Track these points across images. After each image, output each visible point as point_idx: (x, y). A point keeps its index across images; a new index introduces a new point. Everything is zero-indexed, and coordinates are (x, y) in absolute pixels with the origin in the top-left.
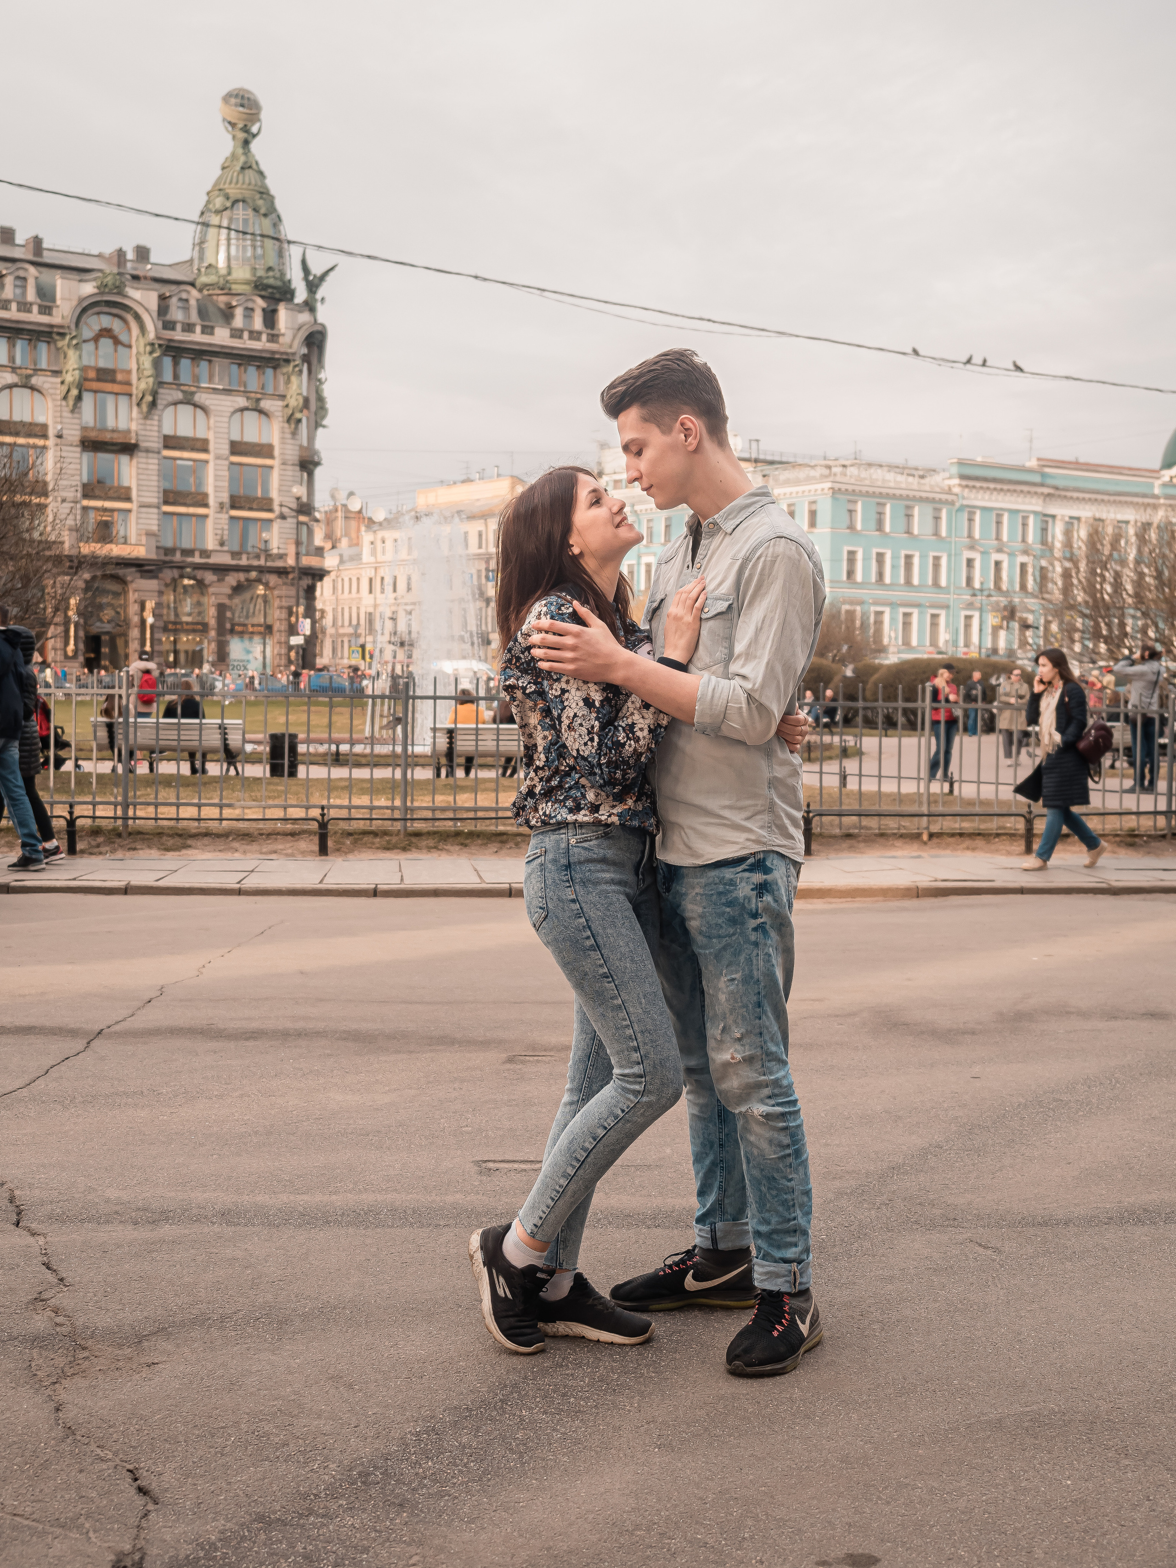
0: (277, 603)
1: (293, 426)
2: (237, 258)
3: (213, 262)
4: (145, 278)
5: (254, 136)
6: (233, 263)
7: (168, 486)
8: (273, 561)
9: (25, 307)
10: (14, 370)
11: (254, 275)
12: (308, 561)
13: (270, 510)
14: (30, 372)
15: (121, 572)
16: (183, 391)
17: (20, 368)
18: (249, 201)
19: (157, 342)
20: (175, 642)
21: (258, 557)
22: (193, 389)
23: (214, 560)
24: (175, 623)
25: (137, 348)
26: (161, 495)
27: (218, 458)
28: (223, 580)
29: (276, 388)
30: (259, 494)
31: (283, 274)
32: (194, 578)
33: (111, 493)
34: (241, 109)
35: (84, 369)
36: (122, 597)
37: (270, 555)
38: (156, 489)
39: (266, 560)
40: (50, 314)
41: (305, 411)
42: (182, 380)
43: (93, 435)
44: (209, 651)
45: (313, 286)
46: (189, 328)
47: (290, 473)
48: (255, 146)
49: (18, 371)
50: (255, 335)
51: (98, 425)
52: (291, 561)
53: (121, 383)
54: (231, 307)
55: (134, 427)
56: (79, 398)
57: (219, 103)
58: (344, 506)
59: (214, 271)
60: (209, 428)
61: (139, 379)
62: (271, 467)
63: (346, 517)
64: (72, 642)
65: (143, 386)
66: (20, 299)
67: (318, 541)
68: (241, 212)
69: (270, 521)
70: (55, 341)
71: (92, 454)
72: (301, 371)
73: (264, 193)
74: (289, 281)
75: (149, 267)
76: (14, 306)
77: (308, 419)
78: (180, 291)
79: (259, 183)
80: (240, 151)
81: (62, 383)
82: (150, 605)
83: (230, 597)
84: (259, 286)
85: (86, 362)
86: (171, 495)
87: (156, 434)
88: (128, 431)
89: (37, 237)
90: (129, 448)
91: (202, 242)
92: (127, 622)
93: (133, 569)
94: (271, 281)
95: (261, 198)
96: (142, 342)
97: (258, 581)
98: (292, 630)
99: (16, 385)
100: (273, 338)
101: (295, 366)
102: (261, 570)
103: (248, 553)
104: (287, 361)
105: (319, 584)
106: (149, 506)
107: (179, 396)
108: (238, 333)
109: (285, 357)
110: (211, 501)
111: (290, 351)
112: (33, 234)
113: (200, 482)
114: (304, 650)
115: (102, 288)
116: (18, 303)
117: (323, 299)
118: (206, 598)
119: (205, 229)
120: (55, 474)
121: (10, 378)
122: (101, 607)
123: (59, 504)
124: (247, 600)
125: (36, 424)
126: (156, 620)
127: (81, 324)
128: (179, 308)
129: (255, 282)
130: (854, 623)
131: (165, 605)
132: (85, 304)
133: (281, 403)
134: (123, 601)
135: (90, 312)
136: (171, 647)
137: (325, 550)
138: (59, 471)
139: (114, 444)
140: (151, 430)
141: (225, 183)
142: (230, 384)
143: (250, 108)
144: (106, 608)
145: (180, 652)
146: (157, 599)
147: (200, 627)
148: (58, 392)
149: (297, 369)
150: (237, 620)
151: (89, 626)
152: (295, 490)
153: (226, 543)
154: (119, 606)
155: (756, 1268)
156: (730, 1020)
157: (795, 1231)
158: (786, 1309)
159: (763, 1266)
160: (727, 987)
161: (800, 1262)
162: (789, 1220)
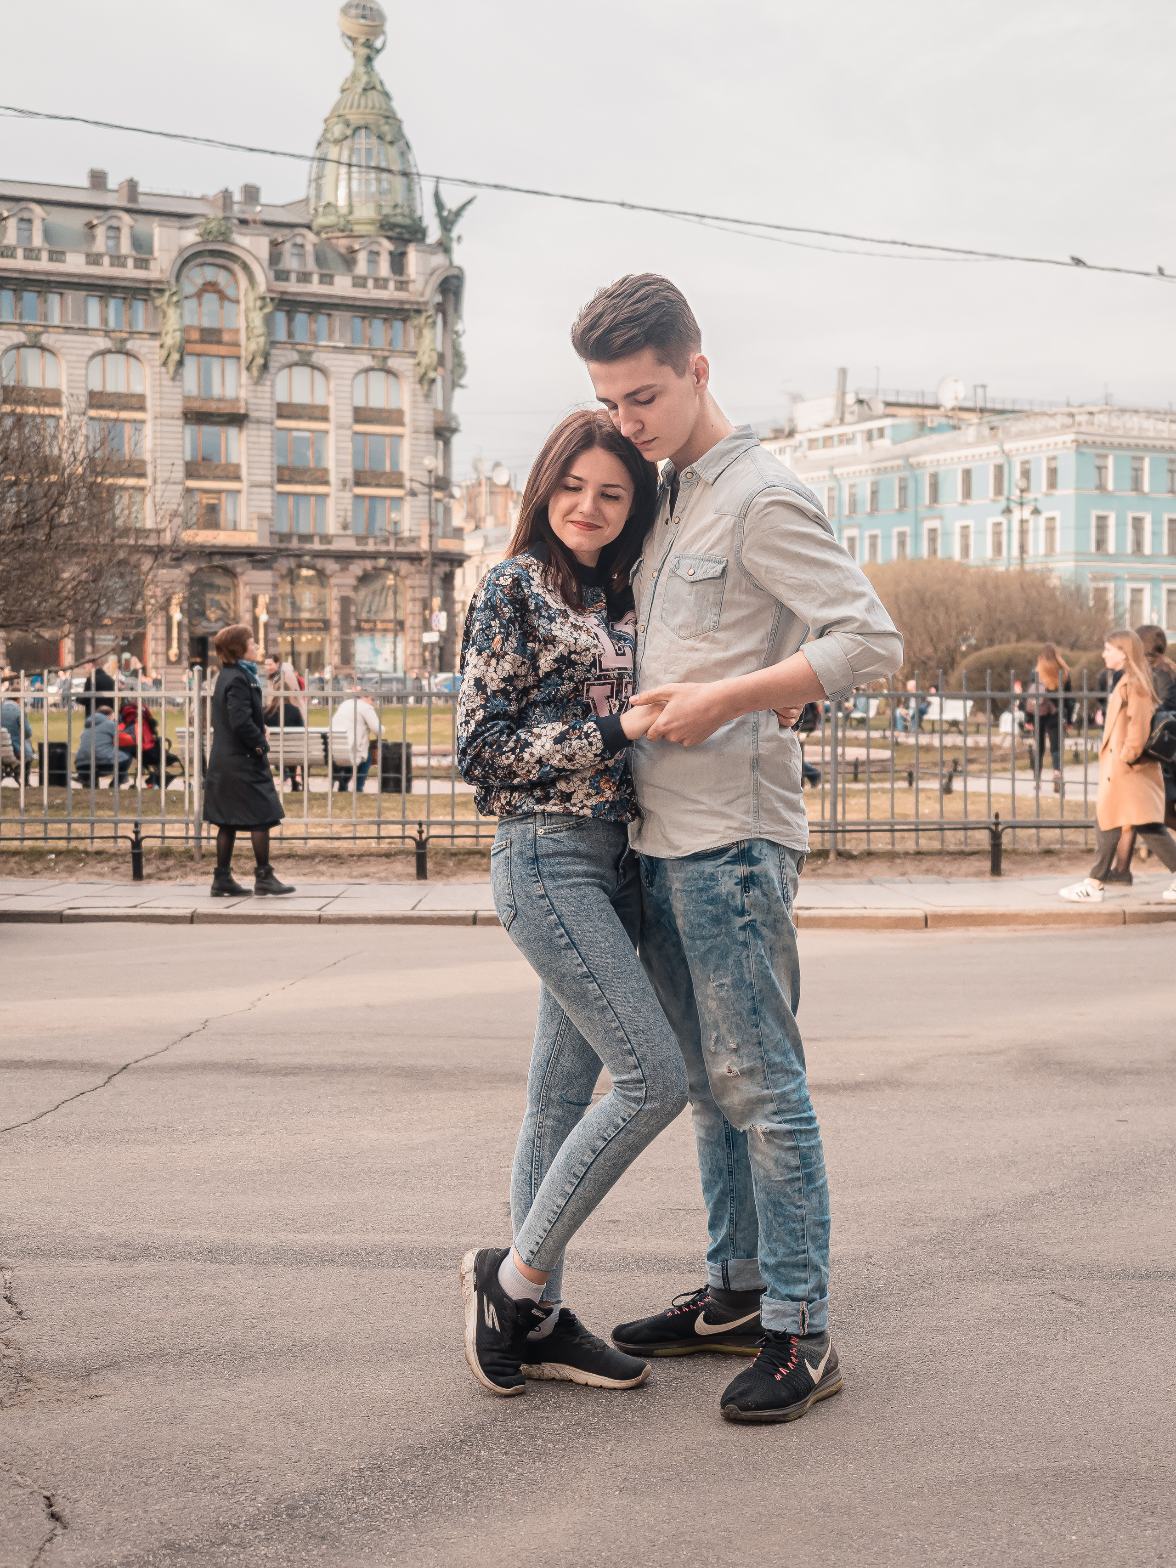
0: (409, 594)
1: (426, 387)
2: (359, 194)
3: (332, 200)
4: (255, 222)
5: (378, 51)
6: (355, 200)
7: (282, 461)
8: (404, 545)
9: (118, 260)
10: (107, 333)
11: (379, 213)
12: (446, 545)
13: (401, 486)
14: (124, 335)
15: (229, 562)
16: (299, 352)
17: (114, 331)
18: (372, 127)
19: (269, 295)
20: (293, 643)
21: (386, 541)
22: (310, 348)
23: (338, 545)
24: (293, 621)
25: (246, 303)
26: (275, 472)
27: (340, 427)
28: (347, 569)
29: (405, 343)
30: (388, 468)
31: (412, 211)
32: (313, 567)
33: (218, 472)
34: (362, 21)
35: (185, 330)
36: (232, 593)
37: (401, 539)
38: (269, 466)
39: (396, 545)
40: (147, 268)
41: (440, 370)
42: (298, 338)
43: (196, 405)
44: (332, 655)
45: (447, 223)
46: (305, 277)
47: (423, 442)
48: (379, 63)
49: (112, 335)
50: (381, 283)
51: (203, 395)
52: (424, 546)
53: (228, 344)
54: (354, 252)
55: (243, 394)
56: (181, 363)
57: (337, 16)
58: (489, 479)
59: (332, 210)
60: (329, 393)
61: (248, 339)
62: (401, 436)
63: (491, 493)
64: (175, 644)
65: (253, 346)
66: (113, 253)
67: (458, 519)
68: (363, 141)
69: (400, 499)
70: (153, 299)
71: (195, 427)
72: (434, 323)
73: (390, 117)
74: (420, 218)
75: (259, 208)
76: (106, 260)
77: (443, 378)
78: (294, 236)
79: (384, 106)
80: (362, 69)
81: (162, 346)
82: (263, 600)
83: (356, 589)
84: (386, 226)
85: (188, 322)
86: (286, 472)
87: (268, 402)
88: (237, 400)
89: (131, 180)
90: (237, 420)
93: (244, 560)
94: (399, 220)
95: (387, 123)
96: (251, 296)
97: (388, 569)
98: (426, 627)
99: (109, 351)
100: (402, 285)
101: (429, 317)
102: (391, 556)
103: (375, 537)
104: (419, 312)
105: (458, 572)
106: (261, 486)
107: (294, 356)
108: (361, 281)
109: (415, 307)
110: (333, 478)
111: (421, 299)
112: (127, 177)
113: (319, 456)
114: (442, 649)
115: (206, 235)
116: (111, 257)
117: (459, 238)
118: (327, 591)
119: (322, 163)
120: (153, 451)
121: (103, 343)
122: (208, 604)
123: (159, 486)
124: (374, 593)
125: (133, 396)
126: (270, 618)
127: (183, 279)
128: (293, 254)
129: (381, 221)
130: (1107, 603)
131: (280, 600)
132: (186, 255)
133: (411, 361)
134: (232, 597)
135: (192, 263)
136: (288, 649)
137: (466, 531)
138: (159, 448)
139: (220, 415)
140: (263, 398)
141: (345, 108)
142: (353, 341)
143: (373, 20)
144: (212, 606)
145: (299, 654)
146: (271, 593)
147: (321, 625)
148: (157, 357)
149: (430, 321)
150: (364, 616)
151: (194, 626)
152: (430, 462)
153: (350, 526)
154: (227, 604)
155: (764, 1307)
156: (723, 1029)
157: (805, 1266)
158: (794, 1351)
159: (769, 1304)
160: (717, 993)
161: (810, 1302)
162: (797, 1253)
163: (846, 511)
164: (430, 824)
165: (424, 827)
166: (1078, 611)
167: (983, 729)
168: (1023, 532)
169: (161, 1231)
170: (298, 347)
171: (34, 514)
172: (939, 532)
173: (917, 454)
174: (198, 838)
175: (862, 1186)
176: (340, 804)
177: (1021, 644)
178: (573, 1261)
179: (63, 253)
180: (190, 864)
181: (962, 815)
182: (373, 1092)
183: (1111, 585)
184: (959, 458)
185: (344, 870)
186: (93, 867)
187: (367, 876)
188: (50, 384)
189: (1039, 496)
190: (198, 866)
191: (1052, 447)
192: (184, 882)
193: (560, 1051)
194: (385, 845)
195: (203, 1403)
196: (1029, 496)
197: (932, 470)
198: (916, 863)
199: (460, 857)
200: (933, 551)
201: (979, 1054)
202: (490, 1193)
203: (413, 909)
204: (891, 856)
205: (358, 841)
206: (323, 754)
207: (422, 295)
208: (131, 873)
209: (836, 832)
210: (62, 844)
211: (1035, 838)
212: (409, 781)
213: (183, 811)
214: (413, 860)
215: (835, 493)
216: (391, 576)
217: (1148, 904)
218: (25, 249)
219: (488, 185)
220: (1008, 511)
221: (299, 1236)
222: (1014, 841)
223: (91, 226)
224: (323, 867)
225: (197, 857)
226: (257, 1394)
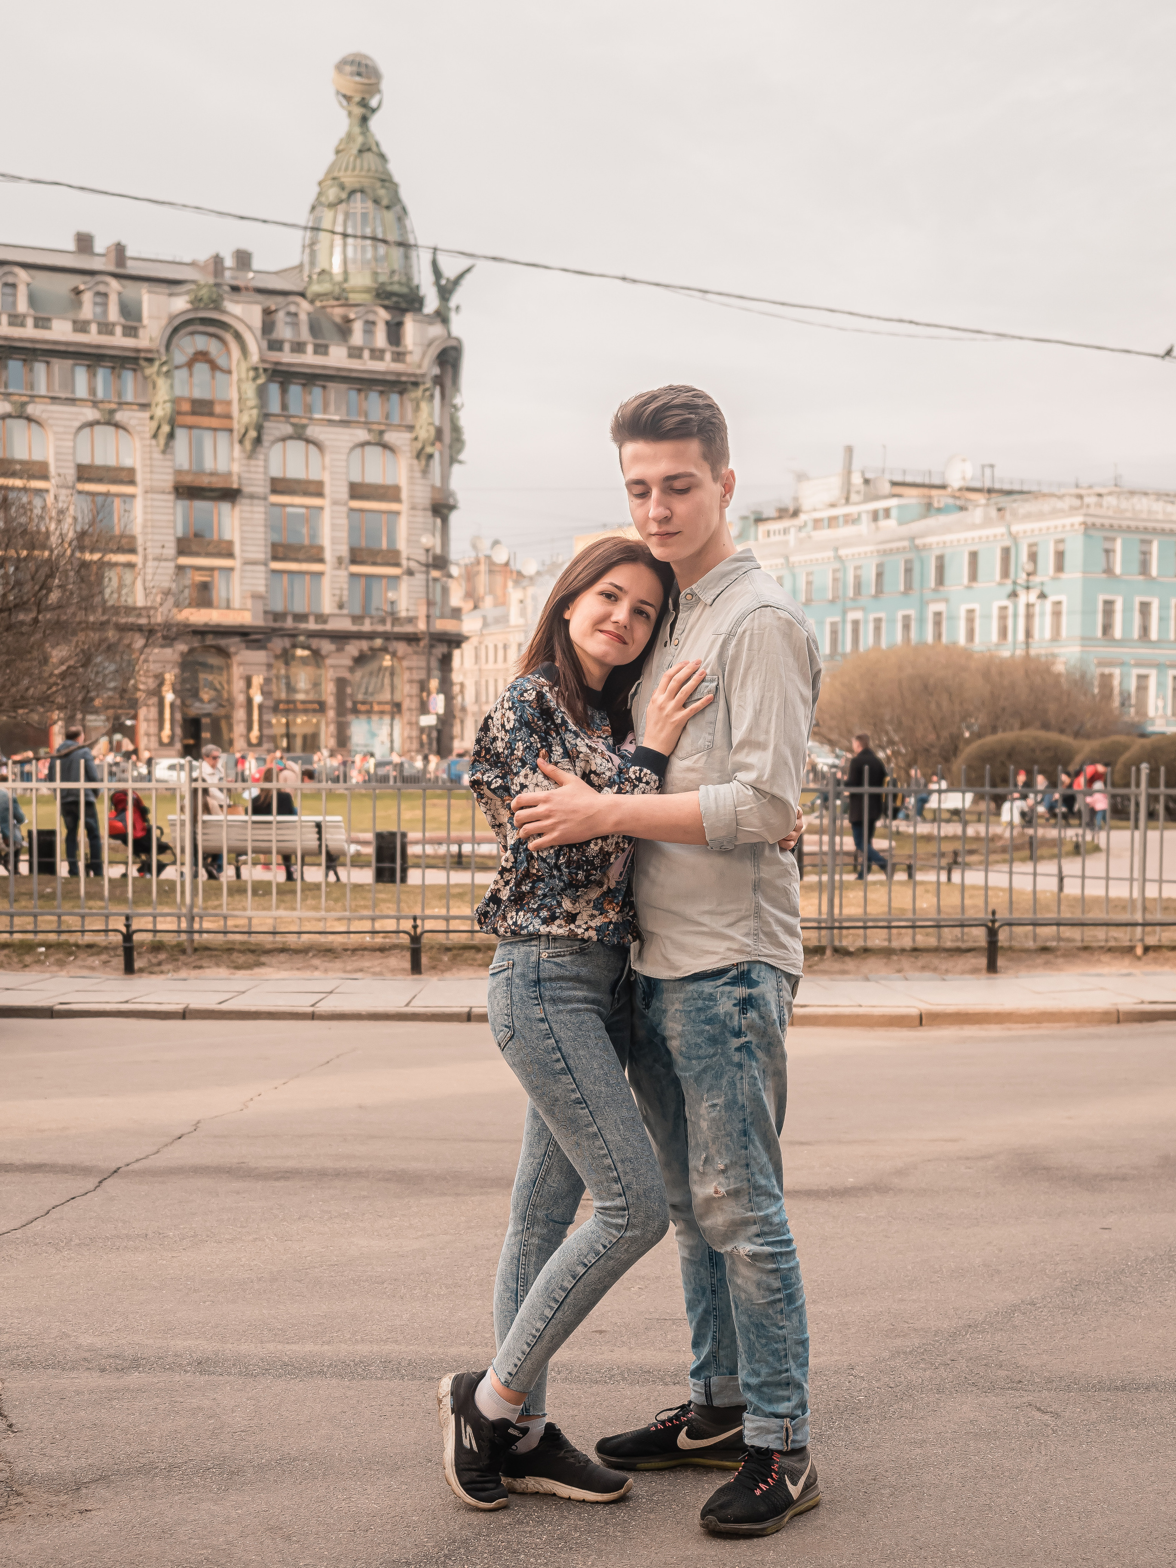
0: (407, 675)
1: (423, 462)
2: (355, 261)
3: (327, 267)
4: (247, 289)
5: (374, 111)
6: (351, 268)
7: (277, 538)
8: (401, 625)
9: (106, 328)
10: (95, 404)
11: (375, 280)
12: (443, 625)
13: (397, 565)
14: (113, 406)
15: (223, 642)
16: (293, 425)
17: (102, 402)
18: (369, 191)
19: (261, 366)
20: (287, 725)
21: (383, 621)
22: (305, 421)
23: (333, 625)
24: (288, 702)
25: (238, 374)
26: (269, 549)
27: (335, 503)
28: (343, 650)
29: (402, 417)
30: (384, 545)
31: (409, 278)
32: (308, 648)
33: (211, 549)
34: (358, 79)
35: (176, 401)
36: (225, 673)
37: (398, 619)
38: (263, 542)
39: (393, 625)
40: (136, 336)
41: (438, 444)
42: (292, 411)
43: (188, 480)
44: (327, 737)
45: (445, 291)
46: (298, 347)
47: (420, 520)
48: (375, 123)
49: (101, 405)
50: (377, 354)
51: (194, 468)
52: (422, 626)
53: (220, 416)
54: (348, 321)
55: (236, 468)
56: (171, 436)
57: (331, 73)
58: (488, 557)
59: (326, 277)
60: (324, 468)
61: (241, 411)
63: (490, 571)
64: (167, 725)
65: (246, 419)
66: (101, 320)
67: (456, 599)
68: (359, 204)
69: (397, 578)
70: (142, 369)
71: (187, 503)
72: (432, 396)
73: (386, 180)
74: (418, 287)
75: (251, 275)
76: (94, 328)
77: (441, 454)
78: (288, 304)
79: (380, 169)
80: (357, 130)
81: (152, 418)
82: (257, 680)
83: (352, 670)
84: (382, 295)
85: (178, 392)
86: (280, 549)
87: (261, 476)
88: (229, 474)
89: (119, 244)
90: (230, 495)
91: (313, 244)
92: (231, 702)
93: (237, 639)
94: (396, 288)
95: (383, 187)
96: (244, 366)
97: (385, 650)
98: (424, 709)
99: (98, 423)
100: (399, 357)
101: (426, 390)
102: (388, 637)
103: (372, 617)
104: (416, 384)
105: (456, 653)
106: (254, 563)
107: (288, 430)
108: (357, 352)
109: (413, 379)
110: (328, 555)
111: (418, 371)
112: (115, 240)
113: (314, 533)
114: (439, 732)
115: (197, 302)
116: (99, 324)
118: (323, 671)
119: (315, 232)
120: (145, 526)
121: (91, 414)
122: (201, 683)
123: (150, 564)
124: (371, 674)
125: (122, 469)
126: (265, 699)
127: (173, 347)
128: (287, 323)
129: (377, 289)
130: (1111, 690)
131: (274, 680)
132: (176, 322)
133: (408, 436)
134: (225, 677)
135: (183, 332)
136: (283, 730)
137: (464, 611)
138: (149, 524)
139: (212, 490)
140: (256, 472)
141: (339, 170)
142: (348, 414)
143: (369, 78)
144: (205, 686)
145: (295, 736)
146: (266, 674)
147: (316, 706)
148: (147, 429)
149: (428, 393)
150: (360, 697)
151: (187, 706)
152: (426, 540)
153: (346, 605)
154: (220, 683)
155: (747, 1424)
156: (713, 1151)
157: (788, 1384)
158: (775, 1467)
159: (753, 1421)
160: (709, 1113)
161: (793, 1418)
162: (781, 1372)
163: (851, 593)
164: (424, 918)
165: (419, 922)
166: (1082, 698)
167: (983, 817)
168: (1029, 617)
169: (151, 1341)
170: (293, 420)
171: (21, 597)
172: (944, 616)
173: (923, 535)
174: (191, 932)
175: (847, 1296)
176: (334, 895)
177: (1025, 732)
178: (559, 1373)
179: (49, 320)
180: (182, 958)
181: (959, 910)
182: (364, 1197)
183: (1117, 672)
184: (966, 540)
185: (338, 964)
186: (84, 960)
187: (361, 970)
188: (37, 457)
189: (1046, 579)
190: (190, 960)
191: (1060, 529)
192: (176, 976)
193: (547, 1172)
194: (379, 940)
195: (192, 1517)
196: (1036, 580)
197: (938, 552)
198: (913, 959)
199: (455, 952)
200: (938, 635)
201: (967, 1158)
202: (479, 1303)
203: (407, 1005)
204: (887, 953)
205: (352, 935)
206: (317, 843)
207: (420, 366)
208: (122, 966)
209: (832, 928)
210: (52, 937)
211: (1031, 935)
212: (404, 871)
213: (175, 901)
214: (408, 955)
215: (839, 575)
216: (388, 657)
217: (1142, 1002)
218: (10, 316)
219: (486, 257)
220: (1014, 595)
221: (288, 1347)
222: (1011, 938)
223: (77, 292)
224: (316, 962)
225: (189, 951)
226: (245, 1509)
